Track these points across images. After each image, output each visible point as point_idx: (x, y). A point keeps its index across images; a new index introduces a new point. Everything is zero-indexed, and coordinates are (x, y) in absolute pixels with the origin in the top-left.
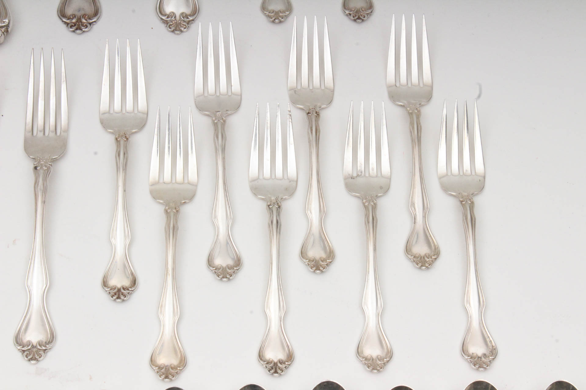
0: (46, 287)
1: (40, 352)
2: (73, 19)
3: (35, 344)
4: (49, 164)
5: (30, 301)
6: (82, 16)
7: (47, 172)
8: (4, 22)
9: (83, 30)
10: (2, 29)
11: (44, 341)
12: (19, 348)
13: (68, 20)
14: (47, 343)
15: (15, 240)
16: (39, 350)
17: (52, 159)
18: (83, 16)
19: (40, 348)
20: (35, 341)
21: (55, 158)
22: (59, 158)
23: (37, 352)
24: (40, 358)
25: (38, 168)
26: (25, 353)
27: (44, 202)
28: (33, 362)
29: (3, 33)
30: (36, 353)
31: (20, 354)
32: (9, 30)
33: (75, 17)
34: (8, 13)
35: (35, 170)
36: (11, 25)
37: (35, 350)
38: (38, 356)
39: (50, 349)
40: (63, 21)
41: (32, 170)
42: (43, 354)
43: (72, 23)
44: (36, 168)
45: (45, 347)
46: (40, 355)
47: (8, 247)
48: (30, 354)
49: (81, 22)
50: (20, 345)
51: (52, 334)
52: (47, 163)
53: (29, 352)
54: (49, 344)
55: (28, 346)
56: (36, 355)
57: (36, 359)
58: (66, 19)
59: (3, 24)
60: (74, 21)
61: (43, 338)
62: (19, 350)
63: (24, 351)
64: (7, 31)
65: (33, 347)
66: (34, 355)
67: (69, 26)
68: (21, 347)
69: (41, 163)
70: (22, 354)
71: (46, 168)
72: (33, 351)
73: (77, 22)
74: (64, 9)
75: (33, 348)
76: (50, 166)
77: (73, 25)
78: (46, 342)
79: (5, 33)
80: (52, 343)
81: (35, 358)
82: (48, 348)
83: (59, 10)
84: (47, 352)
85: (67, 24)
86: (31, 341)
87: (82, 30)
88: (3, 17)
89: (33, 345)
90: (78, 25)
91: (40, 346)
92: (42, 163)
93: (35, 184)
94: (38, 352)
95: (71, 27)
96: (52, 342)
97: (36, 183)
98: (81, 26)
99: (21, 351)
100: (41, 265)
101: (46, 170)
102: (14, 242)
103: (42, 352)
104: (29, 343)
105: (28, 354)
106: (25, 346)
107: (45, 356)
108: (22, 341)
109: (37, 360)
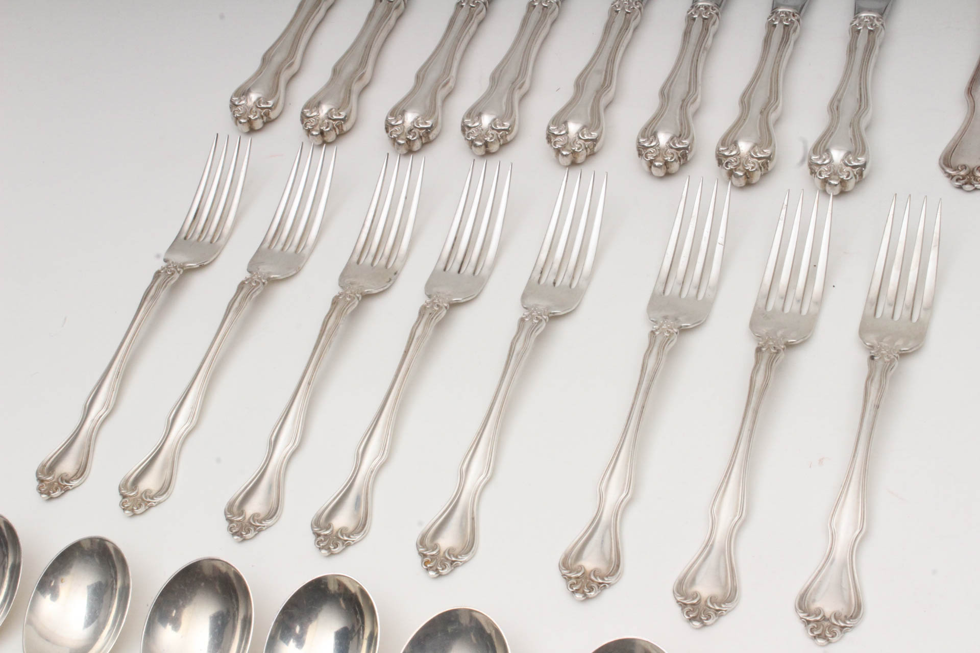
0: (860, 533)
1: (835, 629)
2: (961, 171)
3: (828, 616)
4: (895, 356)
5: (831, 549)
6: (976, 169)
7: (890, 365)
8: (859, 160)
9: (976, 186)
10: (854, 170)
11: (844, 613)
12: (802, 615)
13: (953, 171)
14: (848, 618)
15: (822, 459)
16: (833, 626)
17: (900, 351)
18: (978, 168)
19: (835, 623)
20: (828, 610)
21: (904, 350)
22: (910, 351)
23: (829, 627)
24: (833, 637)
25: (876, 358)
26: (811, 626)
27: (878, 407)
28: (820, 641)
29: (855, 176)
30: (827, 629)
31: (803, 626)
32: (865, 173)
33: (966, 168)
34: (867, 150)
35: (871, 361)
36: (868, 166)
37: (826, 623)
38: (830, 633)
39: (851, 627)
40: (946, 172)
41: (866, 359)
42: (839, 632)
43: (959, 175)
44: (872, 358)
45: (844, 622)
46: (834, 634)
47: (810, 467)
48: (818, 628)
49: (974, 176)
50: (804, 612)
51: (858, 604)
52: (892, 354)
53: (817, 625)
54: (851, 620)
55: (817, 616)
56: (828, 632)
57: (825, 638)
58: (952, 170)
59: (856, 162)
60: (962, 173)
61: (843, 609)
62: (801, 618)
63: (809, 622)
64: (861, 175)
65: (825, 618)
66: (824, 631)
67: (955, 179)
68: (805, 615)
69: (882, 352)
70: (805, 626)
71: (888, 360)
72: (823, 626)
73: (967, 175)
74: (949, 158)
75: (824, 620)
76: (896, 359)
77: (961, 178)
78: (846, 617)
79: (858, 176)
80: (856, 620)
81: (826, 636)
82: (847, 625)
83: (942, 158)
84: (846, 632)
85: (951, 177)
86: (823, 610)
87: (974, 186)
88: (858, 154)
89: (824, 616)
90: (968, 179)
91: (836, 619)
92: (884, 352)
93: (868, 379)
94: (830, 629)
95: (957, 180)
96: (855, 618)
97: (870, 378)
98: (973, 180)
99: (804, 621)
100: (858, 497)
101: (888, 362)
102: (821, 461)
103: (837, 630)
104: (819, 612)
105: (814, 627)
106: (812, 615)
107: (842, 637)
108: (808, 605)
109: (828, 640)
